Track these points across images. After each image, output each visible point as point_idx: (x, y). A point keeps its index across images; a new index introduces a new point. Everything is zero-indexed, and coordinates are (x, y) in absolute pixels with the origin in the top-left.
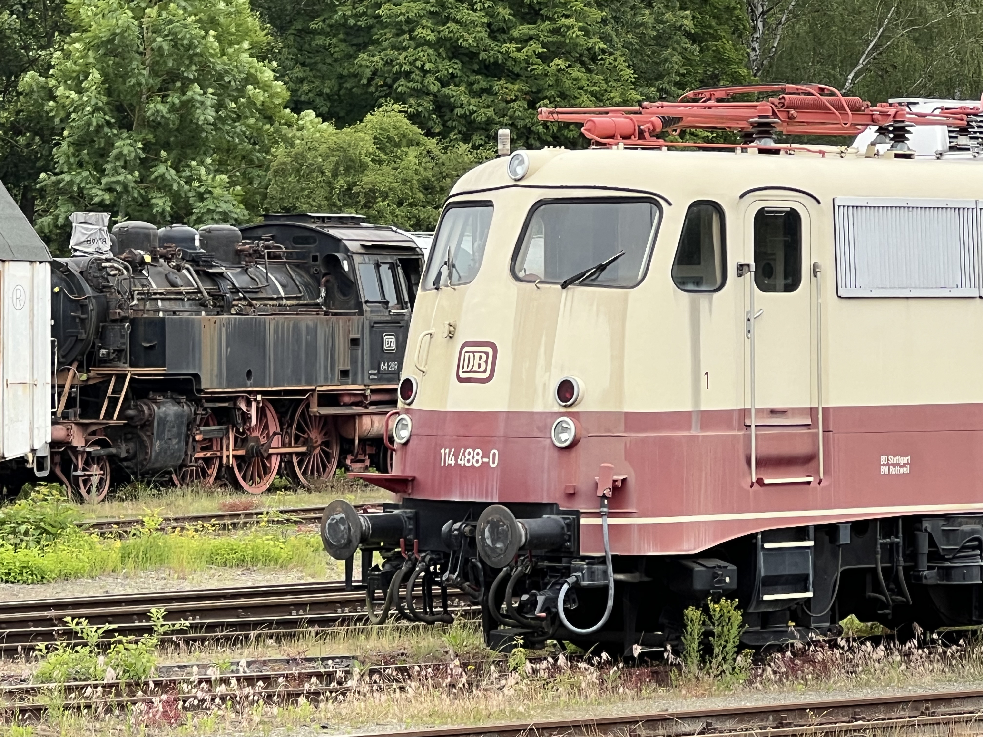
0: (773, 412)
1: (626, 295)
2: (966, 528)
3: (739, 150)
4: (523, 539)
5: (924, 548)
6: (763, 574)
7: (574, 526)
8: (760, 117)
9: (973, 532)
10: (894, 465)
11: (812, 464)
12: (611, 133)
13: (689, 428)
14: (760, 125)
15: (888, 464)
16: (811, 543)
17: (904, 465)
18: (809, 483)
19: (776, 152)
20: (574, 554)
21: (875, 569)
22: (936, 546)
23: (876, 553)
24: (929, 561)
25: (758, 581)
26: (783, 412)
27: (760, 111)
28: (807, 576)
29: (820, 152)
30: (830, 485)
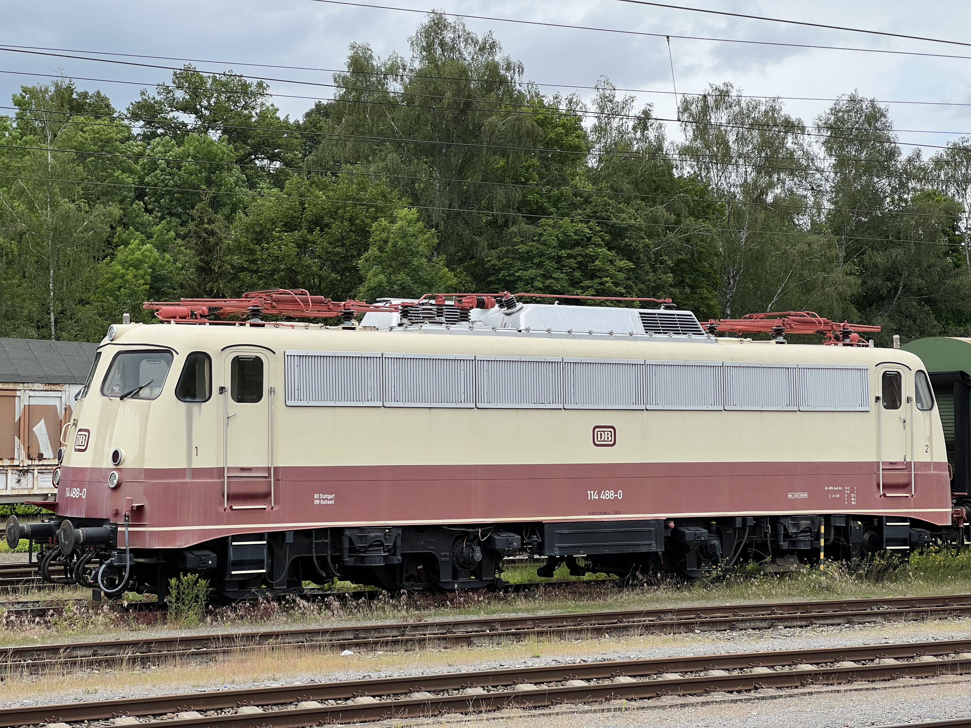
0: (243, 469)
1: (150, 404)
2: (372, 535)
3: (237, 325)
4: (82, 539)
5: (346, 545)
6: (232, 559)
7: (114, 531)
8: (254, 306)
9: (376, 537)
10: (324, 500)
11: (268, 499)
12: (173, 315)
13: (184, 478)
14: (253, 310)
15: (319, 499)
16: (265, 542)
17: (331, 499)
18: (265, 509)
19: (263, 326)
20: (114, 548)
21: (312, 557)
22: (353, 544)
23: (311, 548)
24: (350, 552)
25: (230, 563)
26: (249, 469)
27: (254, 303)
28: (264, 560)
29: (291, 326)
30: (279, 510)
